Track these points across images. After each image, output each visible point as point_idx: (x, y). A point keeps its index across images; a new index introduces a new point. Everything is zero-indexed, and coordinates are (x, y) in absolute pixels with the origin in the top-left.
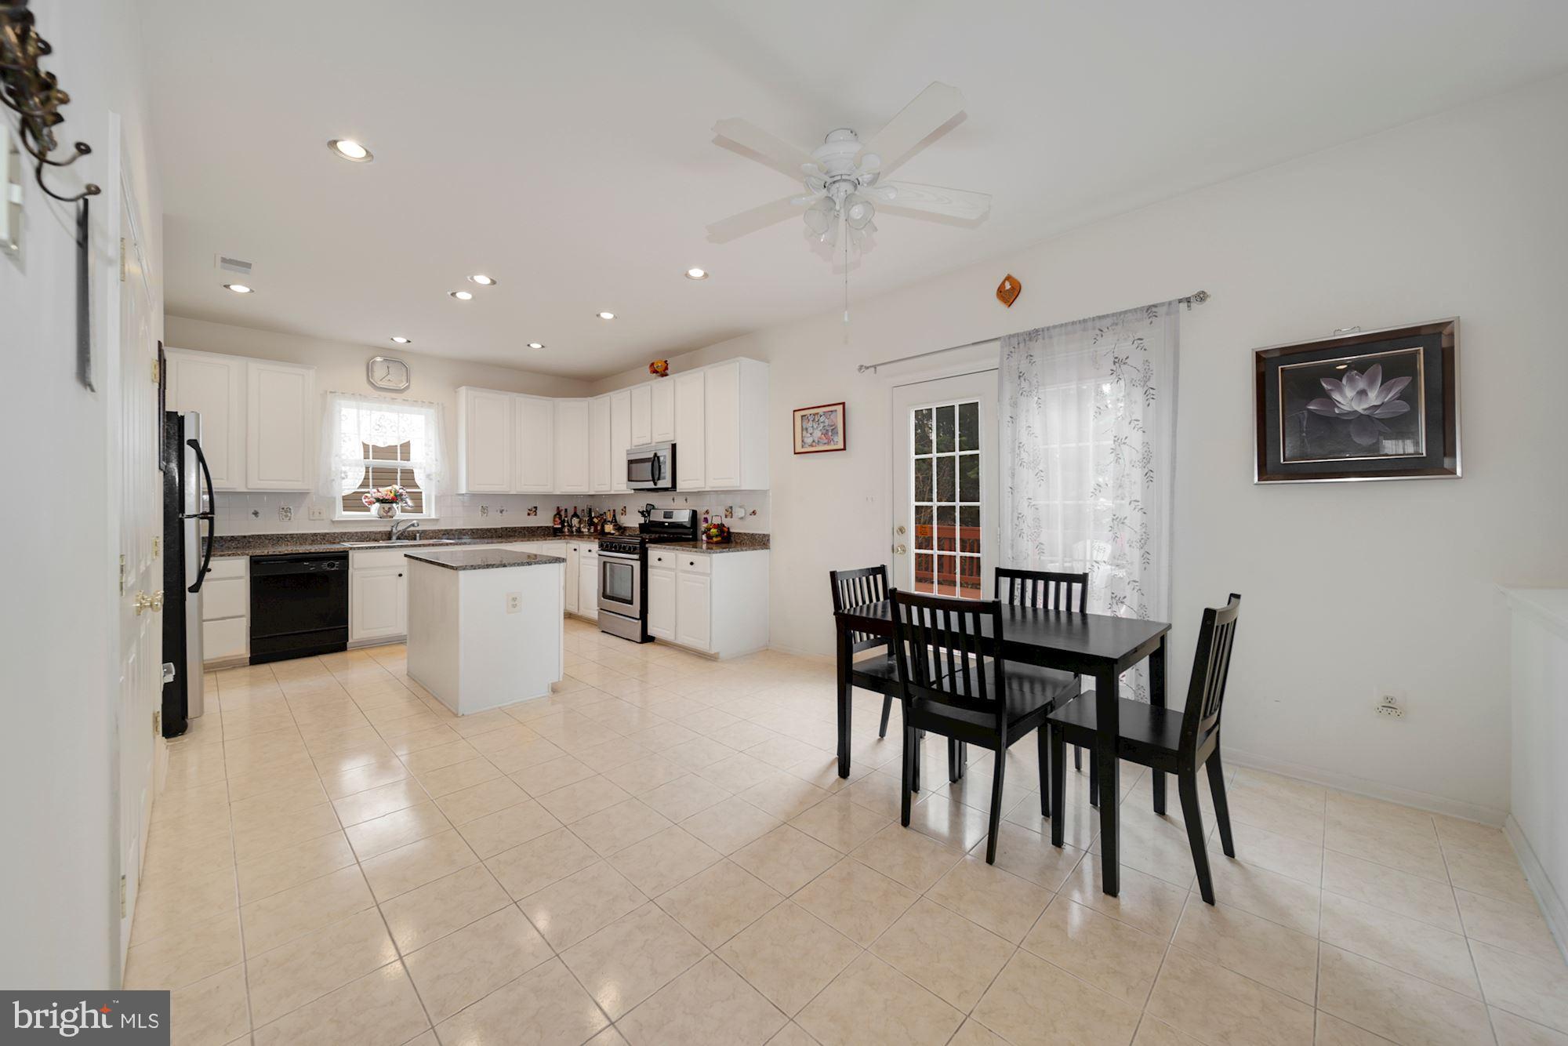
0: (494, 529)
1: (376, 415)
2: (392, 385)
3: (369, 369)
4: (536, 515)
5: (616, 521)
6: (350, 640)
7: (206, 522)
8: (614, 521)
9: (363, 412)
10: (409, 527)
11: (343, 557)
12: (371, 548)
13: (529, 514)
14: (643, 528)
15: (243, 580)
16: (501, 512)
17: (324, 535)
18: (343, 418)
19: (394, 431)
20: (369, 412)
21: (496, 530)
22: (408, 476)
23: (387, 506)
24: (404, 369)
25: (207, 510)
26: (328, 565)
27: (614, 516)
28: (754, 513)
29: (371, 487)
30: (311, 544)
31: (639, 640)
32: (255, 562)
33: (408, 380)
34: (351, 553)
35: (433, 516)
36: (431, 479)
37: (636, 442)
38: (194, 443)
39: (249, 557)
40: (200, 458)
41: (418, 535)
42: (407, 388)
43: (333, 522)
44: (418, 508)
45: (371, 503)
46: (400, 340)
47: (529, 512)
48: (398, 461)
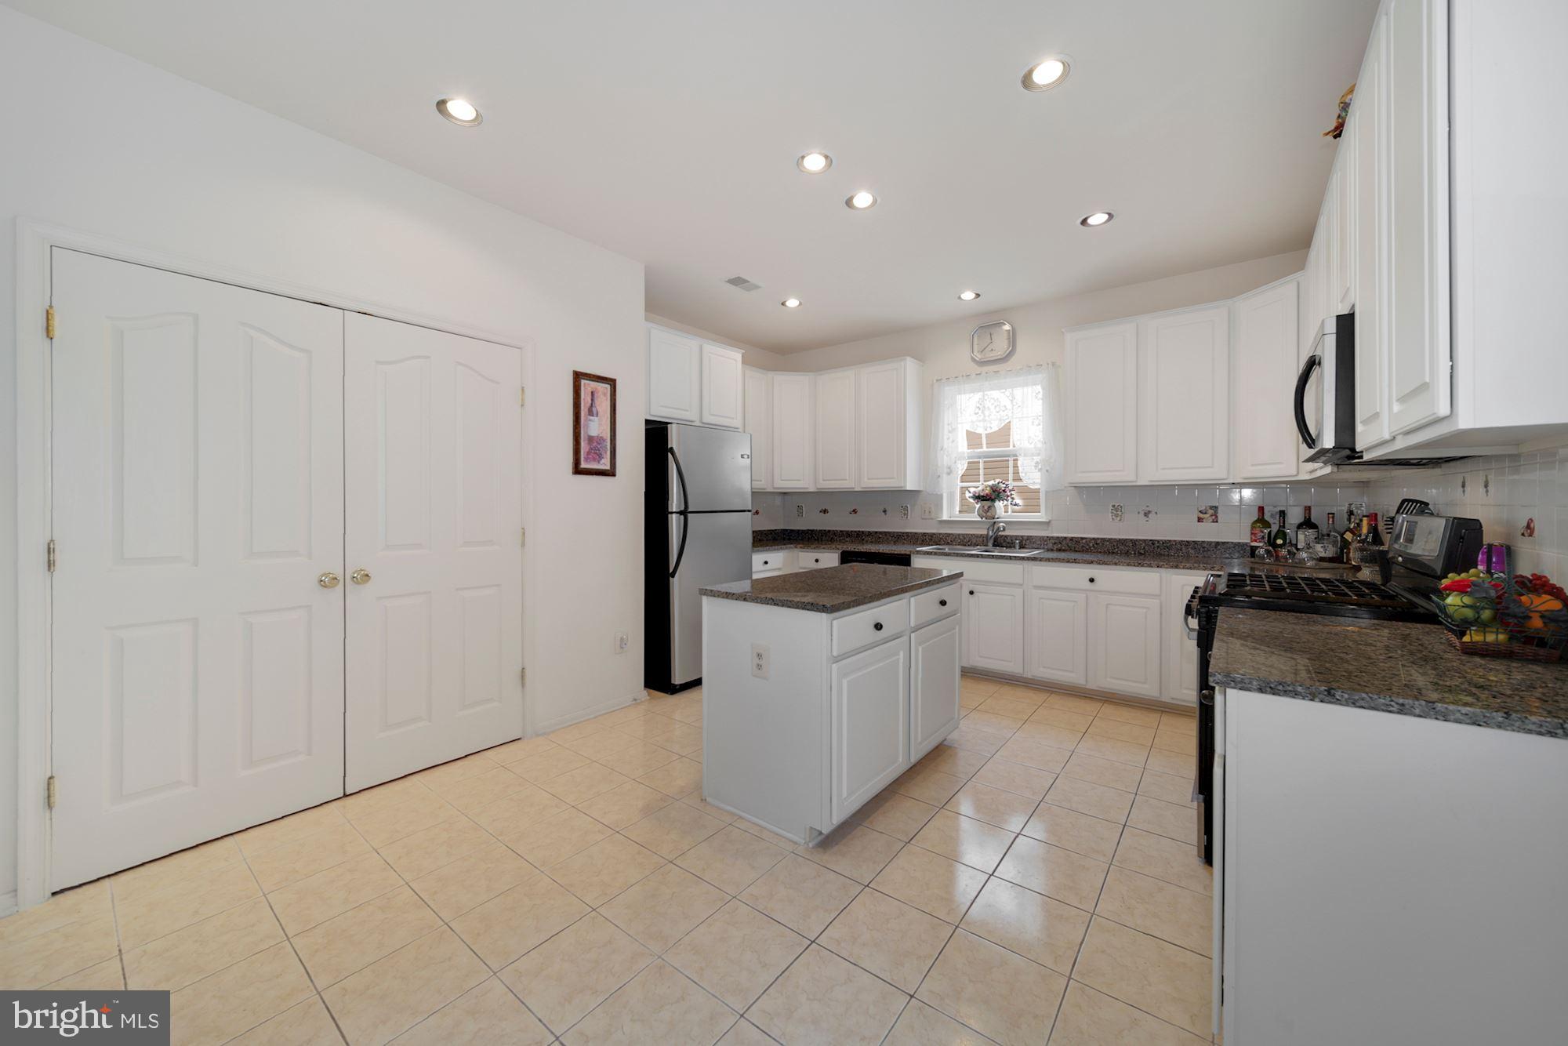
2: (993, 355)
3: (973, 344)
4: (1214, 522)
13: (1200, 520)
19: (998, 412)
23: (987, 504)
34: (915, 557)
35: (1046, 518)
39: (841, 551)
43: (940, 520)
44: (1034, 508)
46: (968, 295)
47: (1201, 516)
48: (985, 449)
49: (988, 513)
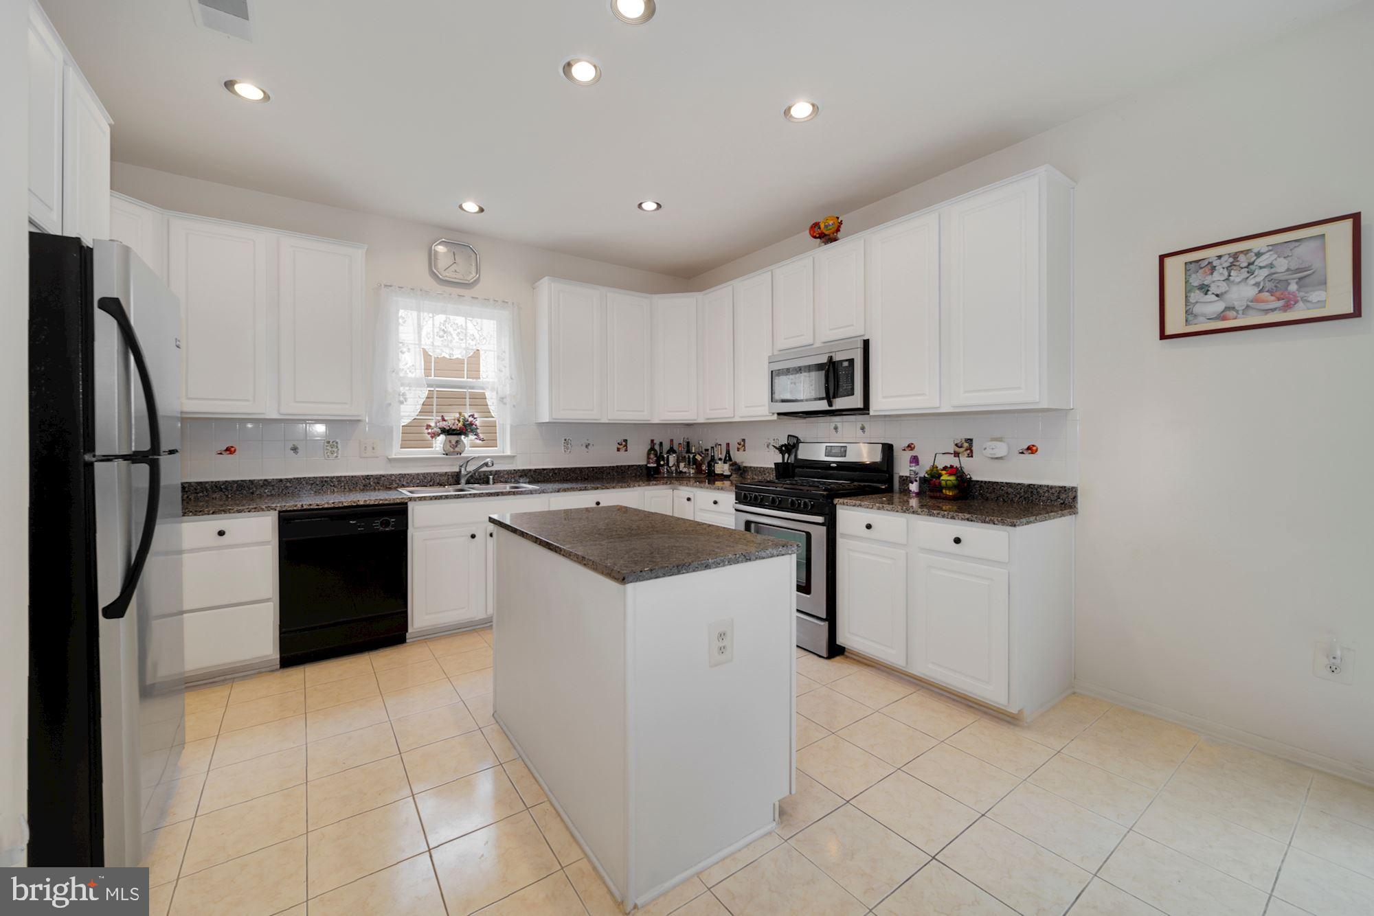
0: (579, 468)
1: (440, 318)
2: (457, 277)
3: (432, 257)
4: (626, 450)
5: (730, 459)
6: (410, 630)
7: (144, 469)
8: (728, 459)
9: (425, 315)
10: (481, 466)
11: (400, 511)
12: (436, 498)
13: (618, 450)
14: (783, 470)
15: (269, 547)
16: (587, 446)
17: (378, 479)
18: (400, 321)
19: (462, 340)
20: (431, 315)
21: (581, 469)
22: (479, 401)
23: (454, 438)
24: (473, 256)
25: (146, 446)
26: (382, 524)
27: (728, 452)
28: (1031, 449)
29: (434, 414)
30: (362, 490)
31: (824, 653)
32: (287, 521)
33: (478, 271)
34: (411, 505)
35: (508, 452)
36: (505, 404)
37: (782, 344)
38: (114, 307)
39: (277, 512)
40: (129, 340)
41: (491, 477)
42: (477, 281)
43: (390, 460)
44: (492, 442)
45: (434, 435)
46: (471, 207)
47: (619, 446)
48: (465, 379)
49: (454, 450)
